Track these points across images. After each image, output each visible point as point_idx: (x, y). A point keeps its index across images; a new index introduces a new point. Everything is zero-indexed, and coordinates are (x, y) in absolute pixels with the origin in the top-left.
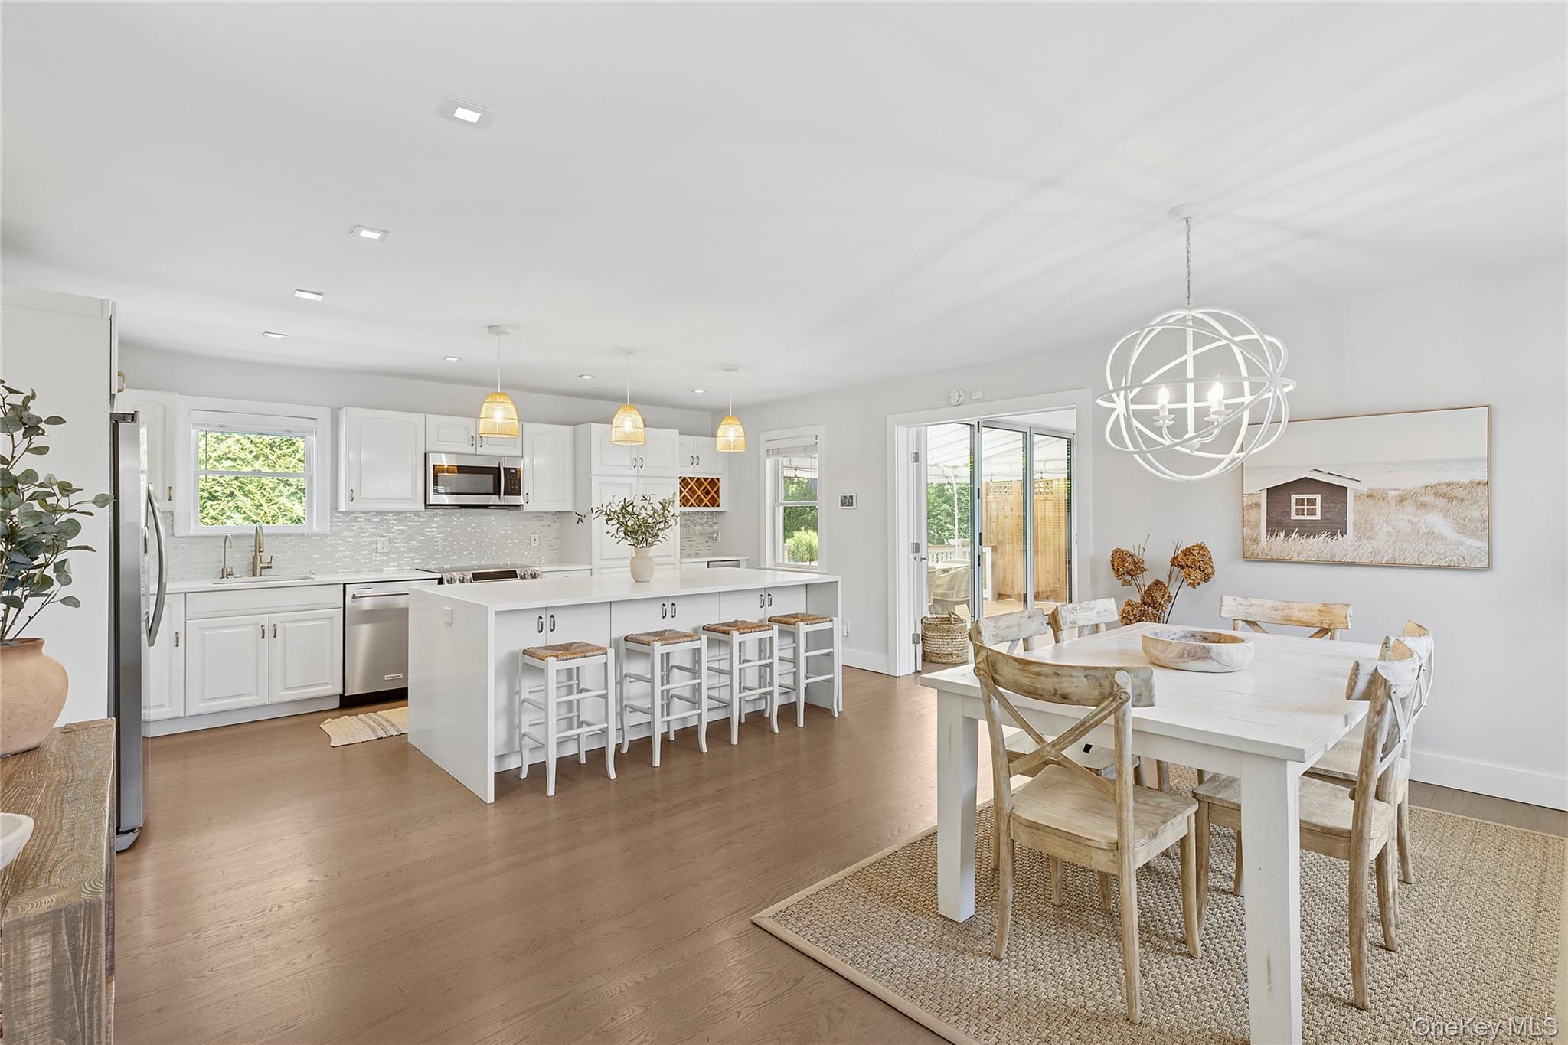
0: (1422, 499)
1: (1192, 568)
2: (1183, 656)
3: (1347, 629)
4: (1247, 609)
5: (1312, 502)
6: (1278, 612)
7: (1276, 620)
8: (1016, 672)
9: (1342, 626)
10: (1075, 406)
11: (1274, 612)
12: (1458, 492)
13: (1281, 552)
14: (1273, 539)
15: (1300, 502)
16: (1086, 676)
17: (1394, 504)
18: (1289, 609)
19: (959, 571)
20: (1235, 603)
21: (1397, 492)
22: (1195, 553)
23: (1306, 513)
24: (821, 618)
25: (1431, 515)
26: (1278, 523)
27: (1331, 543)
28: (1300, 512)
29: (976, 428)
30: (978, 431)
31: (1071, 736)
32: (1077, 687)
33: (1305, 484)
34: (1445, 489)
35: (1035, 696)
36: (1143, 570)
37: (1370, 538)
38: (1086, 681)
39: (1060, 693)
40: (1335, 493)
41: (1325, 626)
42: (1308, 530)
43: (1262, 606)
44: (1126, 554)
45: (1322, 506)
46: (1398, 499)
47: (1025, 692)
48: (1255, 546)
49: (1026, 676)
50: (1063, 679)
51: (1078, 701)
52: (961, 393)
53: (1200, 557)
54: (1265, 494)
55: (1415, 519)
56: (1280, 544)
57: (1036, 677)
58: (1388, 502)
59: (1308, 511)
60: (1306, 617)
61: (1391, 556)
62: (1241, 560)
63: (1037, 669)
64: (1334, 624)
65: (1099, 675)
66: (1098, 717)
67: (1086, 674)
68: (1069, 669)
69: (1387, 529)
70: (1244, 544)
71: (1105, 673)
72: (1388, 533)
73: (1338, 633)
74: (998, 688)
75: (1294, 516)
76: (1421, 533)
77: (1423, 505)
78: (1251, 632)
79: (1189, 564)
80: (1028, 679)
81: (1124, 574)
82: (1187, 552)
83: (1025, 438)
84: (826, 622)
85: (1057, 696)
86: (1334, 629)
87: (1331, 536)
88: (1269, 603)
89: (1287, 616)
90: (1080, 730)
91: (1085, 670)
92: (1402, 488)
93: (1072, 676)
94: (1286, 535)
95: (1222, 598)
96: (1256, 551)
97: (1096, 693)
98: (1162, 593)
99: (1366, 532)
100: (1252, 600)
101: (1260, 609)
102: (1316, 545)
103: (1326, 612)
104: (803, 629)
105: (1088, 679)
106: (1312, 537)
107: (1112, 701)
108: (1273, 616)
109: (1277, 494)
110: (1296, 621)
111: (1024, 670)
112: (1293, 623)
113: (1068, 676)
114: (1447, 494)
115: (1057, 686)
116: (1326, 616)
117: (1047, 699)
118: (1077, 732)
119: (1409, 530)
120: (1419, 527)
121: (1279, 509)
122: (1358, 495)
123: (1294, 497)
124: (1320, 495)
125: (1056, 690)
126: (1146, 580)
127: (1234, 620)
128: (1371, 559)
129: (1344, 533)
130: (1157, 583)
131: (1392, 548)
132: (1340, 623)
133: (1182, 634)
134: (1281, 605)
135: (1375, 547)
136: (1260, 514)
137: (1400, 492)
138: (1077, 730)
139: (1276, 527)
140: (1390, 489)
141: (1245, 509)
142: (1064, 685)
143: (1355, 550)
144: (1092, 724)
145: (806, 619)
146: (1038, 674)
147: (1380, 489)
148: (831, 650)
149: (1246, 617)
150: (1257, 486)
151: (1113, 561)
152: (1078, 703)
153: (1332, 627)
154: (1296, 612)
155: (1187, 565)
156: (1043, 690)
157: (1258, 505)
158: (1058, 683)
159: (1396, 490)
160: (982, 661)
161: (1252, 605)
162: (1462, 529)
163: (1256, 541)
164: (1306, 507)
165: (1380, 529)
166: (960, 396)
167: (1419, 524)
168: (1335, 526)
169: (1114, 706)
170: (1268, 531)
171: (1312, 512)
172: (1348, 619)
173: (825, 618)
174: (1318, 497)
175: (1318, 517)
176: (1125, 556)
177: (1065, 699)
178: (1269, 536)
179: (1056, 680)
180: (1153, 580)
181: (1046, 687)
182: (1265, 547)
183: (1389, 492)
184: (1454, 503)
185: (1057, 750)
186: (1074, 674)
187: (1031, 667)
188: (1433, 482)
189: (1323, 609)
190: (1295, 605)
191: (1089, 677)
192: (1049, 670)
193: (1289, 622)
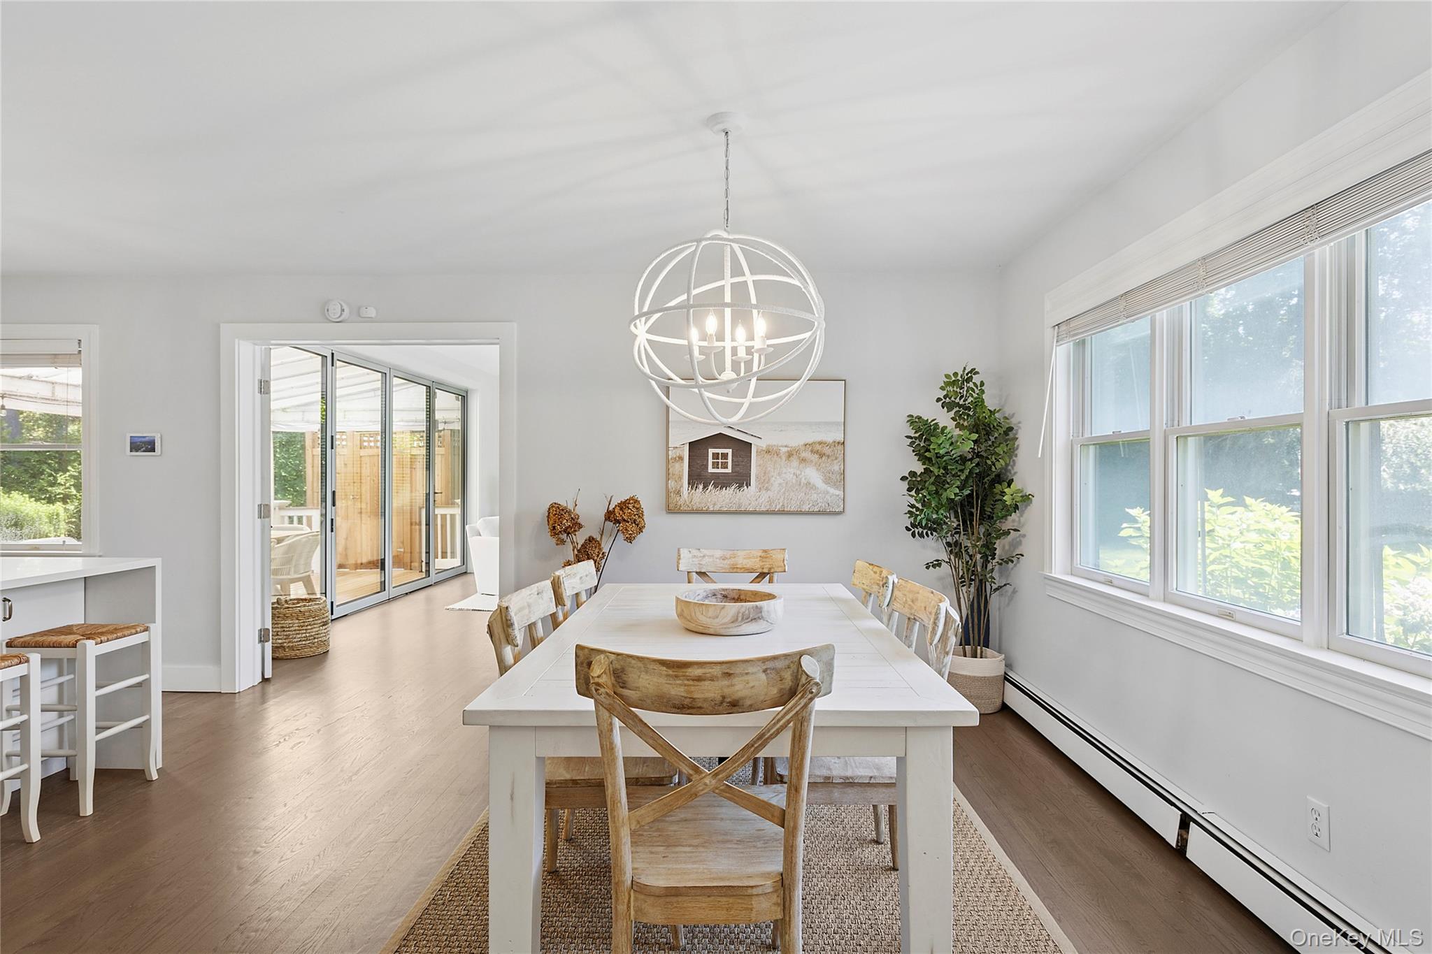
0: (803, 455)
1: (628, 522)
2: (737, 619)
3: (785, 571)
4: (701, 561)
5: (725, 456)
6: (726, 561)
7: (725, 569)
8: (663, 680)
9: (780, 569)
10: (498, 341)
11: (723, 562)
12: (827, 450)
13: (700, 503)
14: (693, 491)
15: (716, 456)
16: (765, 671)
17: (784, 458)
18: (735, 557)
19: (300, 540)
20: (690, 555)
21: (786, 449)
22: (631, 506)
23: (720, 466)
24: (128, 628)
25: (808, 469)
26: (698, 477)
27: (739, 494)
28: (715, 465)
29: (329, 361)
30: (333, 365)
31: (742, 757)
32: (753, 687)
33: (719, 439)
34: (818, 447)
35: (689, 711)
36: (580, 526)
37: (767, 489)
38: (765, 678)
39: (729, 700)
40: (743, 449)
41: (766, 571)
42: (722, 482)
43: (713, 556)
44: (563, 510)
45: (732, 460)
46: (787, 454)
47: (675, 707)
48: (678, 498)
49: (681, 685)
50: (736, 680)
51: (751, 705)
52: (345, 307)
53: (634, 510)
54: (687, 447)
55: (798, 472)
56: (700, 496)
57: (696, 683)
58: (780, 457)
59: (722, 465)
60: (749, 563)
61: (781, 504)
62: (665, 512)
63: (697, 672)
64: (773, 568)
65: (780, 666)
66: (781, 723)
67: (765, 667)
68: (744, 665)
69: (780, 481)
70: (668, 496)
71: (787, 662)
72: (780, 484)
73: (775, 576)
74: (633, 709)
75: (711, 470)
76: (802, 484)
77: (803, 460)
78: (702, 583)
79: (626, 518)
80: (682, 689)
81: (560, 532)
82: (623, 505)
83: (384, 382)
84: (137, 633)
85: (725, 704)
86: (773, 573)
87: (739, 487)
88: (718, 553)
89: (733, 565)
90: (756, 746)
91: (763, 662)
92: (790, 446)
93: (747, 674)
94: (704, 488)
95: (679, 550)
96: (679, 503)
97: (774, 691)
98: (597, 550)
99: (765, 485)
100: (705, 552)
101: (711, 560)
102: (726, 497)
103: (766, 558)
104: (93, 649)
105: (767, 675)
106: (724, 489)
107: (800, 699)
108: (722, 565)
109: (698, 448)
110: (741, 569)
111: (676, 676)
112: (738, 570)
113: (742, 675)
114: (820, 451)
115: (727, 691)
116: (766, 562)
117: (709, 713)
118: (753, 749)
119: (794, 481)
120: (801, 479)
121: (699, 462)
122: (759, 450)
123: (711, 451)
124: (731, 450)
125: (724, 697)
126: (580, 537)
127: (688, 572)
128: (768, 507)
129: (748, 485)
130: (591, 539)
131: (782, 497)
132: (778, 567)
133: (705, 594)
134: (728, 554)
135: (771, 497)
136: (682, 467)
137: (789, 449)
138: (753, 746)
139: (696, 479)
140: (782, 446)
141: (670, 462)
142: (737, 688)
143: (757, 500)
144: (771, 735)
145: (93, 632)
146: (699, 679)
147: (775, 445)
148: (146, 676)
149: (700, 568)
150: (681, 439)
151: (548, 517)
152: (752, 708)
153: (772, 571)
154: (741, 561)
155: (624, 520)
156: (705, 700)
157: (681, 458)
158: (728, 686)
159: (786, 446)
160: (605, 672)
161: (704, 556)
162: (827, 481)
163: (678, 493)
164: (720, 461)
165: (775, 481)
166: (343, 310)
167: (800, 477)
168: (741, 478)
169: (803, 704)
170: (689, 484)
171: (725, 466)
172: (786, 562)
173: (133, 627)
174: (729, 451)
175: (729, 470)
176: (562, 512)
177: (734, 706)
178: (690, 488)
179: (726, 682)
180: (587, 537)
181: (710, 695)
182: (687, 499)
183: (781, 448)
184: (823, 459)
185: (719, 780)
186: (751, 670)
187: (690, 670)
188: (810, 441)
189: (763, 554)
190: (739, 553)
191: (768, 672)
192: (717, 671)
193: (735, 570)
